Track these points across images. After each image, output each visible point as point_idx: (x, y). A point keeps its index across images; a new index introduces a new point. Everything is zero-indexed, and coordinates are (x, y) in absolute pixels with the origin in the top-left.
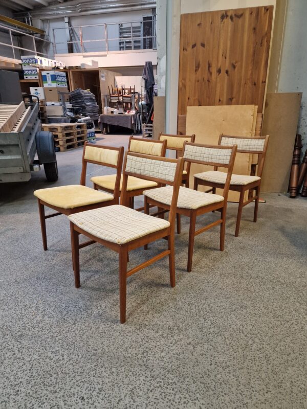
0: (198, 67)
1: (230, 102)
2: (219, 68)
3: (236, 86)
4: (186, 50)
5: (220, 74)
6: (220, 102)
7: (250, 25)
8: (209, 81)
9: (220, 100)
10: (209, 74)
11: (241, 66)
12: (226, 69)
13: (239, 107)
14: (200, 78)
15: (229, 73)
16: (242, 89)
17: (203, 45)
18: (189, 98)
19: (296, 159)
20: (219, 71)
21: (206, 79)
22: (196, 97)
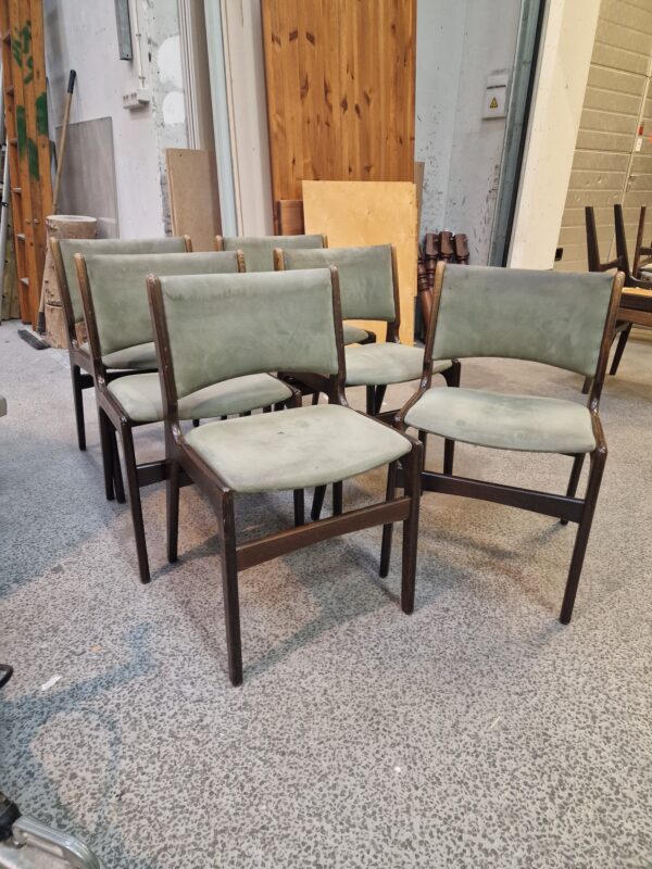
0: (305, 87)
1: (366, 174)
2: (343, 97)
3: (373, 142)
4: (279, 43)
5: (347, 112)
6: (351, 175)
7: (386, 15)
8: (328, 124)
9: (350, 170)
10: (327, 108)
11: (379, 100)
12: (356, 102)
13: (382, 184)
14: (311, 115)
15: (361, 110)
16: (383, 149)
17: (311, 38)
18: (294, 161)
19: (423, 281)
20: (344, 105)
21: (323, 120)
22: (309, 160)
